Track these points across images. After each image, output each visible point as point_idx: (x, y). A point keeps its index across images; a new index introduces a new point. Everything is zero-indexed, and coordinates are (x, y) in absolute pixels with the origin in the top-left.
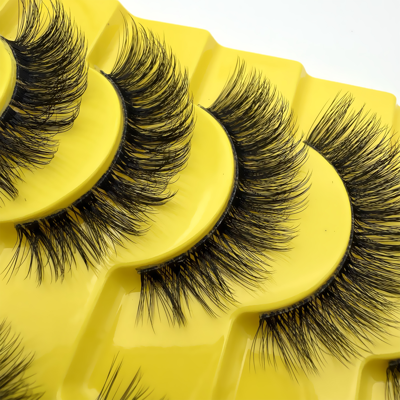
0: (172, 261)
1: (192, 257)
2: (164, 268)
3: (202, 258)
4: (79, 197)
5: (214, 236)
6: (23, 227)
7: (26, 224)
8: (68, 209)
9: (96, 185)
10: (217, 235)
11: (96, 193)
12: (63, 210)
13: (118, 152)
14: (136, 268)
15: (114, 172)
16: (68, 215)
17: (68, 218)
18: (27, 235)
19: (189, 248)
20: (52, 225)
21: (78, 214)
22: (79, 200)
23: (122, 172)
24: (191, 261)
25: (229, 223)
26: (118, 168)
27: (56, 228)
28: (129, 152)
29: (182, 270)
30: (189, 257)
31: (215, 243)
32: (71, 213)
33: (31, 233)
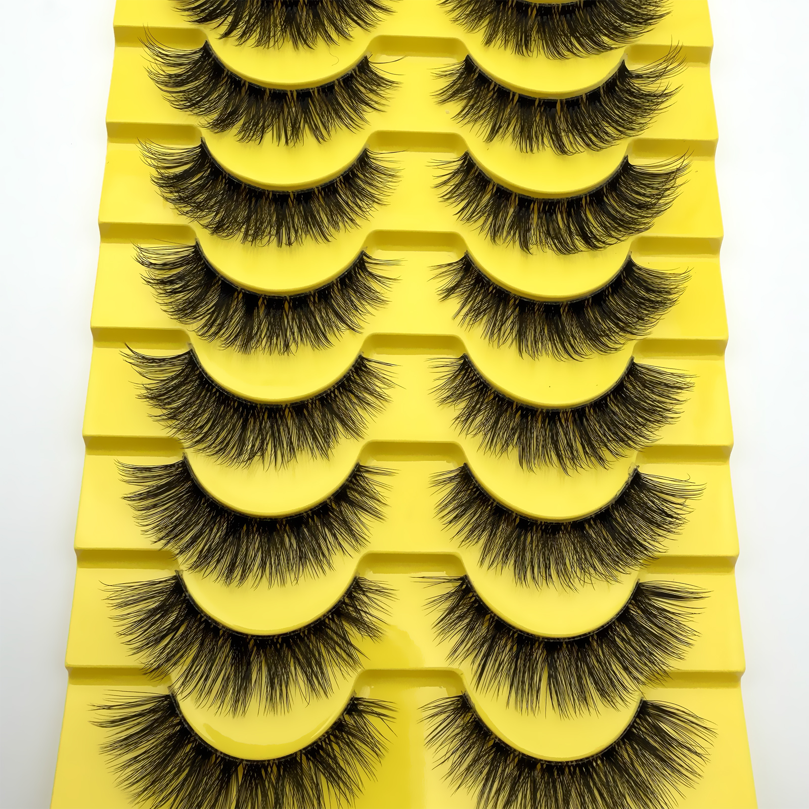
0: (482, 274)
1: (491, 289)
2: (475, 271)
3: (494, 296)
4: (505, 186)
5: (513, 300)
6: (468, 157)
7: (471, 158)
8: (493, 183)
9: (519, 194)
10: (515, 301)
11: (513, 197)
12: (490, 179)
13: (553, 199)
14: (468, 250)
15: (536, 204)
16: (489, 185)
17: (486, 186)
18: (464, 163)
19: (496, 283)
20: (477, 177)
21: (493, 191)
22: (502, 187)
23: (539, 209)
24: (488, 289)
25: (528, 309)
26: (540, 206)
27: (476, 181)
28: (559, 208)
29: (479, 285)
30: (490, 286)
31: (509, 303)
32: (491, 187)
33: (466, 166)
